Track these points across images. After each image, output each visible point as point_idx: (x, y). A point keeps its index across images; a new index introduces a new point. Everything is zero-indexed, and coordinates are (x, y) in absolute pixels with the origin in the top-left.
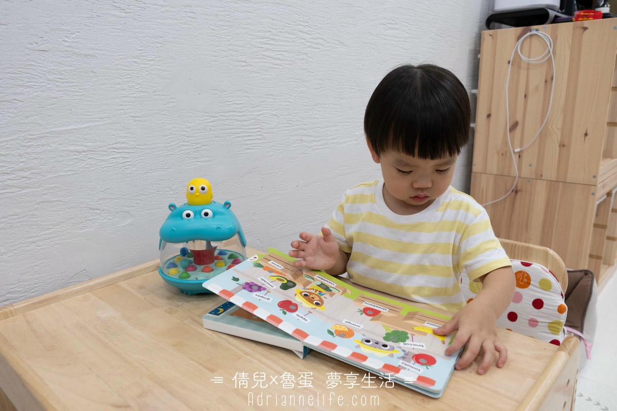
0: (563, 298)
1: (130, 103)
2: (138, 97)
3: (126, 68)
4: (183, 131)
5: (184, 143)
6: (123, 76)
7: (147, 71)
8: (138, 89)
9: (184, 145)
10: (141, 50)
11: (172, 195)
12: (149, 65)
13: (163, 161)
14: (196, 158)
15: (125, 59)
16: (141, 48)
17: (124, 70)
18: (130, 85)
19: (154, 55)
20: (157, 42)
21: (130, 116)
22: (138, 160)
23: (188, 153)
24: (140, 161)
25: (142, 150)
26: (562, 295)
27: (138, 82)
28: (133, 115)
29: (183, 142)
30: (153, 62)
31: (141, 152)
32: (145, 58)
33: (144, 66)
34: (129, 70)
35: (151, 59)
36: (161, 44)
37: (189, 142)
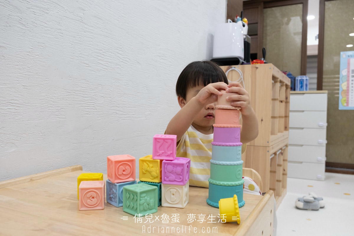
0: (261, 194)
1: (23, 78)
2: (28, 75)
3: (22, 57)
4: (51, 98)
5: (51, 106)
6: (20, 61)
7: (34, 61)
8: (28, 70)
9: (51, 107)
10: (32, 49)
11: (41, 136)
12: (35, 58)
13: (38, 115)
14: (57, 115)
15: (22, 52)
16: (32, 48)
18: (24, 67)
20: (41, 46)
21: (21, 85)
22: (23, 112)
23: (53, 112)
24: (25, 113)
25: (26, 106)
26: (260, 193)
27: (29, 66)
28: (23, 84)
30: (38, 56)
31: (26, 107)
32: (33, 53)
33: (33, 57)
34: (24, 59)
35: (37, 54)
36: (43, 47)
37: (54, 105)
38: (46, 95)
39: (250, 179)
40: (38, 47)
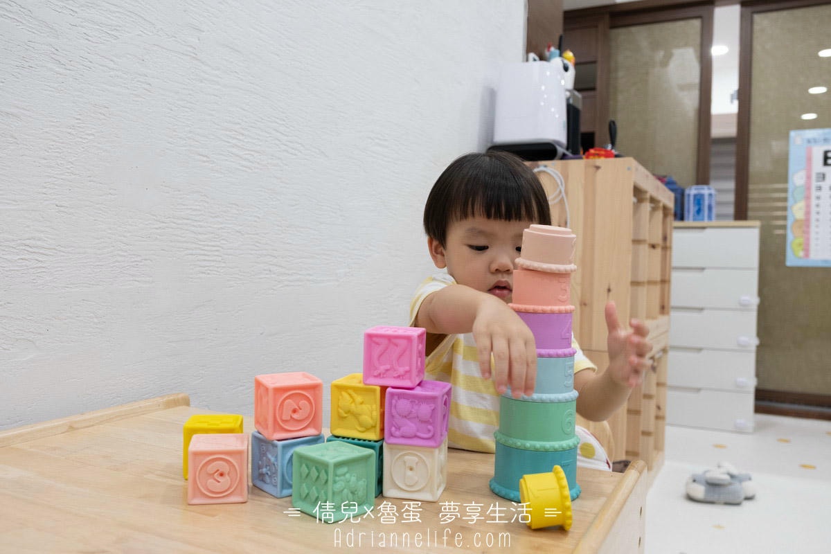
0: (609, 467)
1: (56, 187)
2: (68, 181)
3: (56, 139)
4: (121, 236)
5: (120, 253)
6: (51, 149)
7: (83, 148)
8: (69, 169)
9: (120, 255)
10: (79, 119)
11: (96, 324)
12: (86, 140)
13: (89, 274)
14: (133, 276)
15: (57, 127)
16: (79, 117)
17: (54, 141)
18: (60, 162)
19: (94, 128)
20: (100, 113)
21: (53, 204)
22: (55, 267)
23: (125, 267)
24: (59, 269)
25: (63, 254)
26: (608, 463)
27: (70, 160)
28: (57, 203)
29: (119, 250)
30: (92, 137)
31: (62, 256)
32: (81, 130)
33: (80, 140)
34: (59, 142)
35: (90, 132)
36: (104, 115)
37: (126, 251)
38: (110, 229)
39: (584, 431)
40: (93, 115)
